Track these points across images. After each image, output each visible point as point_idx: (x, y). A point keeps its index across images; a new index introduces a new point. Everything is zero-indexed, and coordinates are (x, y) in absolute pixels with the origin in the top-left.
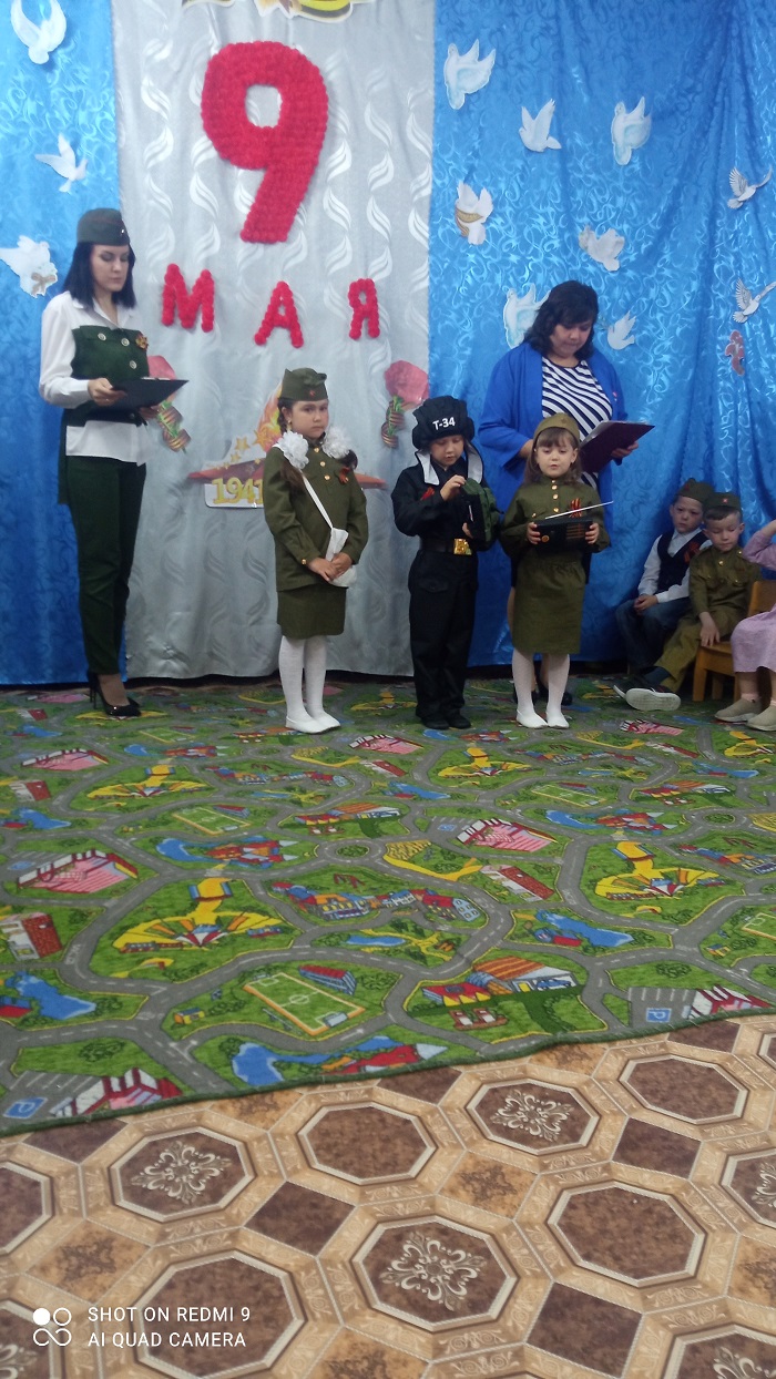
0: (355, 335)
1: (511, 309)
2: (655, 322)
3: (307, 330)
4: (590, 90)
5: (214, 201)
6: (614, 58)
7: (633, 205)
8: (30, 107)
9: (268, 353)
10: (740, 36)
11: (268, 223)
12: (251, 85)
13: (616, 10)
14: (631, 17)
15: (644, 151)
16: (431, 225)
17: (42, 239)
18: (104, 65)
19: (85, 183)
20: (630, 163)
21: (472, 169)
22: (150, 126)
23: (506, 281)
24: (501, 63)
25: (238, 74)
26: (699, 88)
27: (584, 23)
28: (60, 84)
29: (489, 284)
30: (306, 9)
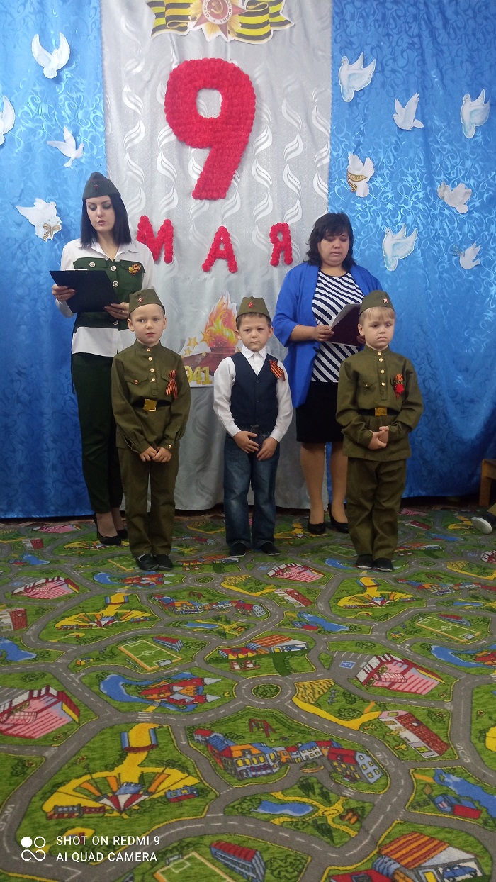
0: (275, 263)
1: (388, 243)
2: (494, 249)
3: (240, 260)
4: (444, 86)
5: (174, 171)
6: (462, 62)
7: (477, 166)
8: (44, 110)
9: (212, 277)
11: (213, 185)
12: (200, 89)
13: (462, 30)
14: (474, 34)
15: (485, 128)
16: (330, 184)
17: (52, 200)
18: (97, 79)
19: (83, 161)
20: (475, 136)
21: (359, 144)
22: (128, 120)
23: (384, 222)
24: (379, 69)
25: (191, 82)
27: (439, 40)
28: (65, 92)
29: (372, 225)
30: (239, 35)
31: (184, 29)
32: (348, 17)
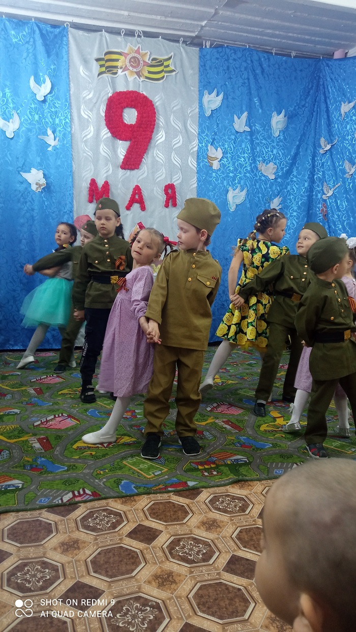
0: (167, 206)
1: (230, 195)
2: (290, 199)
3: (147, 204)
4: (262, 108)
5: (110, 154)
6: (272, 94)
7: (280, 152)
8: (37, 117)
9: (131, 213)
10: (323, 84)
11: (132, 162)
12: (125, 108)
13: (272, 75)
14: (279, 78)
15: (284, 131)
16: (197, 162)
17: (41, 169)
18: (66, 101)
19: (58, 147)
20: (279, 136)
21: (214, 139)
22: (84, 124)
23: (228, 184)
24: (225, 97)
25: (120, 104)
26: (307, 105)
27: (259, 81)
28: (48, 108)
29: (221, 185)
30: (147, 78)
31: (116, 73)
32: (208, 68)
